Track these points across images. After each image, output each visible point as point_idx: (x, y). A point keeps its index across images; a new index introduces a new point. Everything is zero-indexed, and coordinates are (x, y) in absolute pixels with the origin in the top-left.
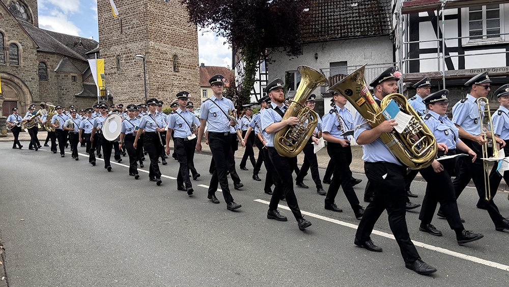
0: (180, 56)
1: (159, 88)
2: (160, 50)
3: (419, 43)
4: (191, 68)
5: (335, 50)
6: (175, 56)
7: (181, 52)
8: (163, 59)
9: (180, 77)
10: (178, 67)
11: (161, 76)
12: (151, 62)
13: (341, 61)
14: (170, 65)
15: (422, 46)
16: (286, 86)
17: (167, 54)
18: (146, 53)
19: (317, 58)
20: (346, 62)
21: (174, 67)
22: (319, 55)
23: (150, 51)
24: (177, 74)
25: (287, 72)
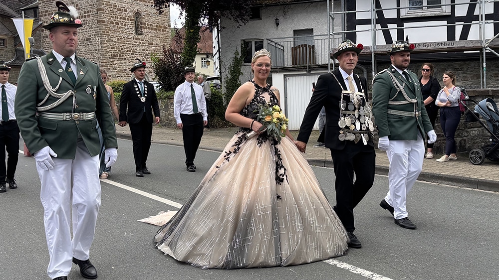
0: (143, 14)
1: (114, 55)
2: (116, 6)
3: (355, 13)
4: (159, 30)
5: (299, 15)
6: (138, 14)
7: (145, 8)
8: (121, 18)
9: (144, 41)
10: (141, 27)
11: (118, 39)
12: (104, 22)
13: (306, 28)
14: (131, 25)
15: (359, 17)
16: (241, 57)
17: (126, 11)
18: (98, 10)
19: (278, 24)
20: (312, 30)
21: (137, 28)
22: (281, 20)
23: (102, 7)
24: (139, 37)
25: (244, 41)
